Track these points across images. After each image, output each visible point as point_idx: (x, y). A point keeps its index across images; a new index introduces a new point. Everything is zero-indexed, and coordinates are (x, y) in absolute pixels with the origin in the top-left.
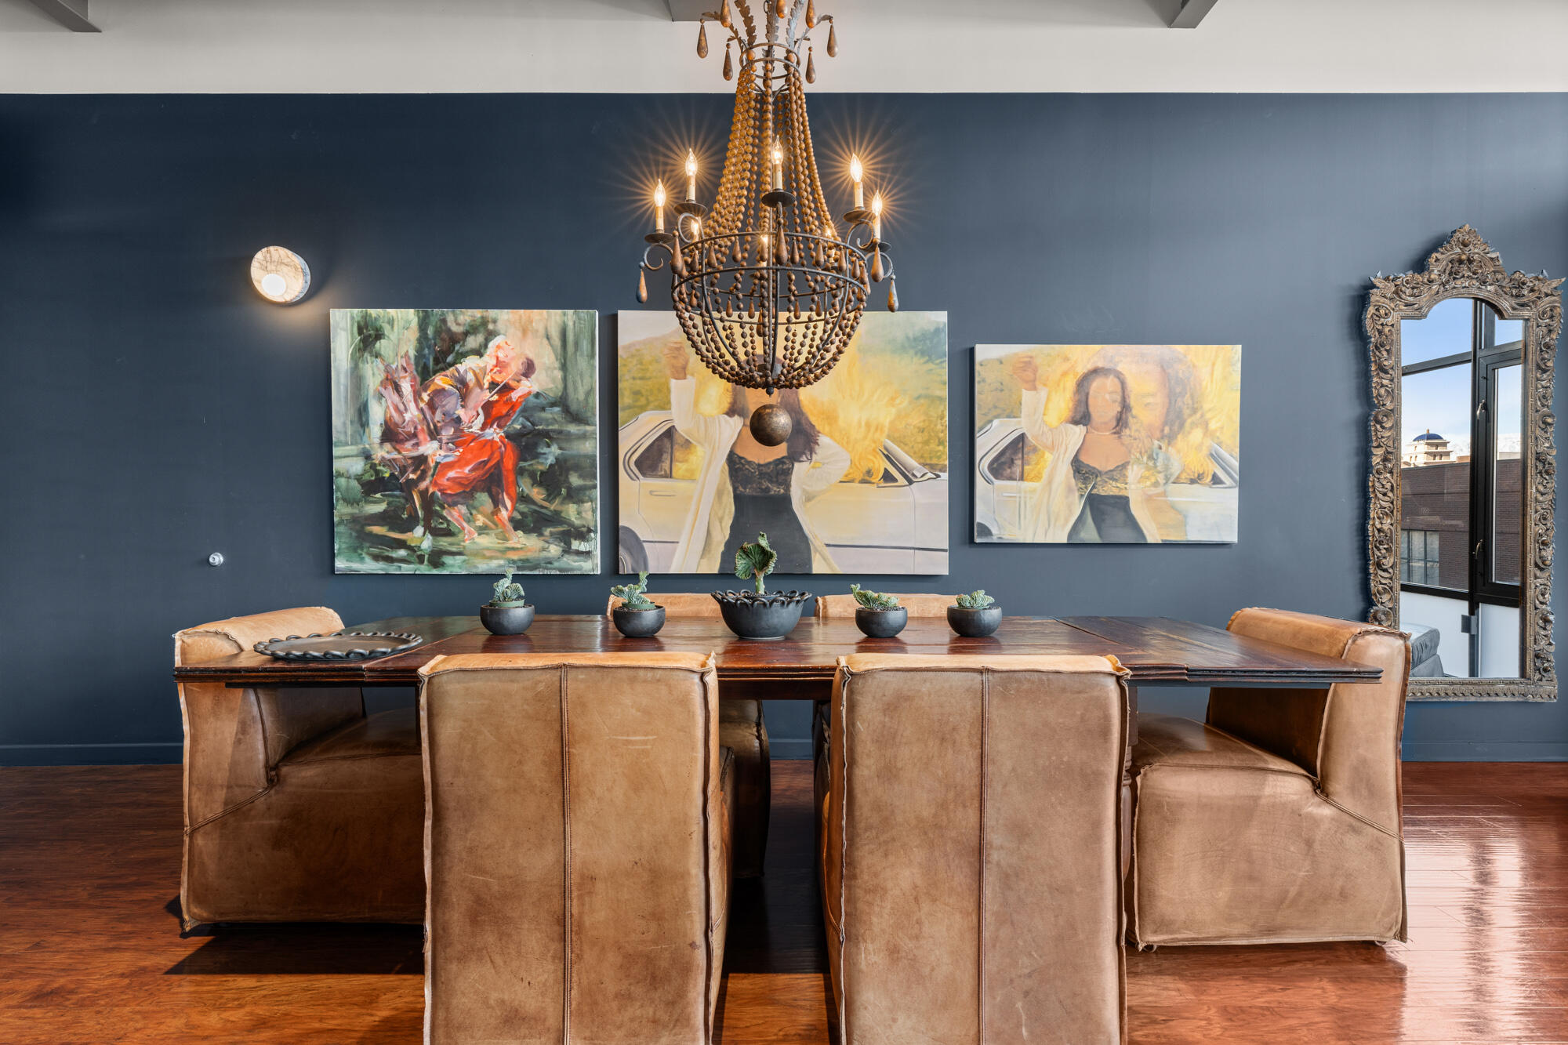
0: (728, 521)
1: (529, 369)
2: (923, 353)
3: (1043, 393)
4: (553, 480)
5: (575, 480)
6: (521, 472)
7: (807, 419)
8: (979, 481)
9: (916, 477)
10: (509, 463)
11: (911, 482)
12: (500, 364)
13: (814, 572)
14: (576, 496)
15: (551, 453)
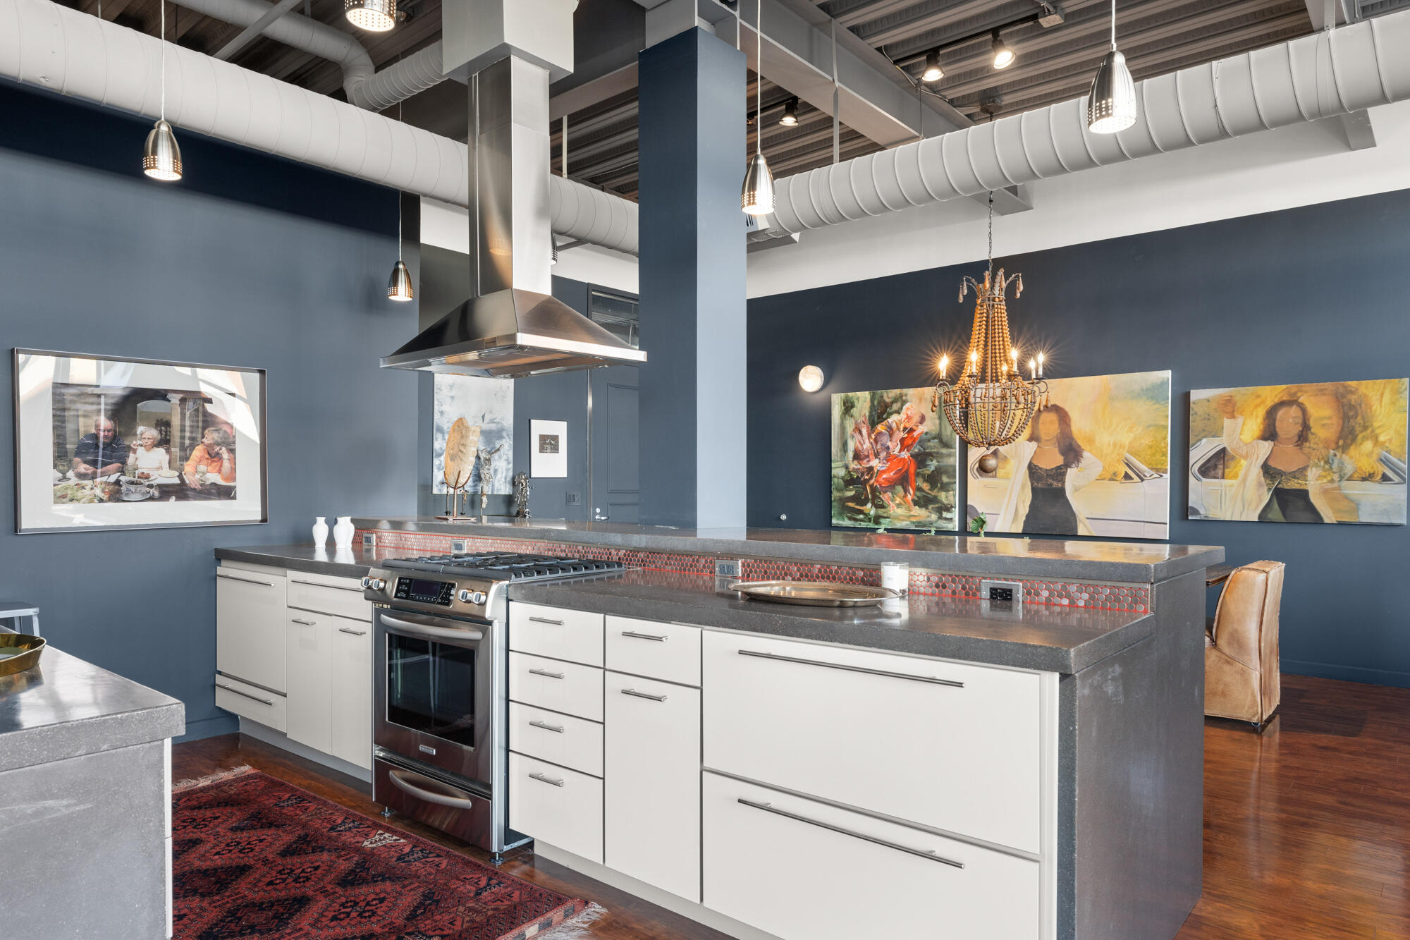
0: (1028, 503)
1: (922, 419)
2: (1152, 398)
3: (1240, 420)
4: (933, 479)
5: (945, 479)
6: (918, 475)
7: (1076, 442)
8: (1192, 480)
9: (1146, 476)
10: (912, 470)
11: (1142, 480)
12: (909, 418)
13: (1079, 534)
14: (945, 488)
15: (933, 465)
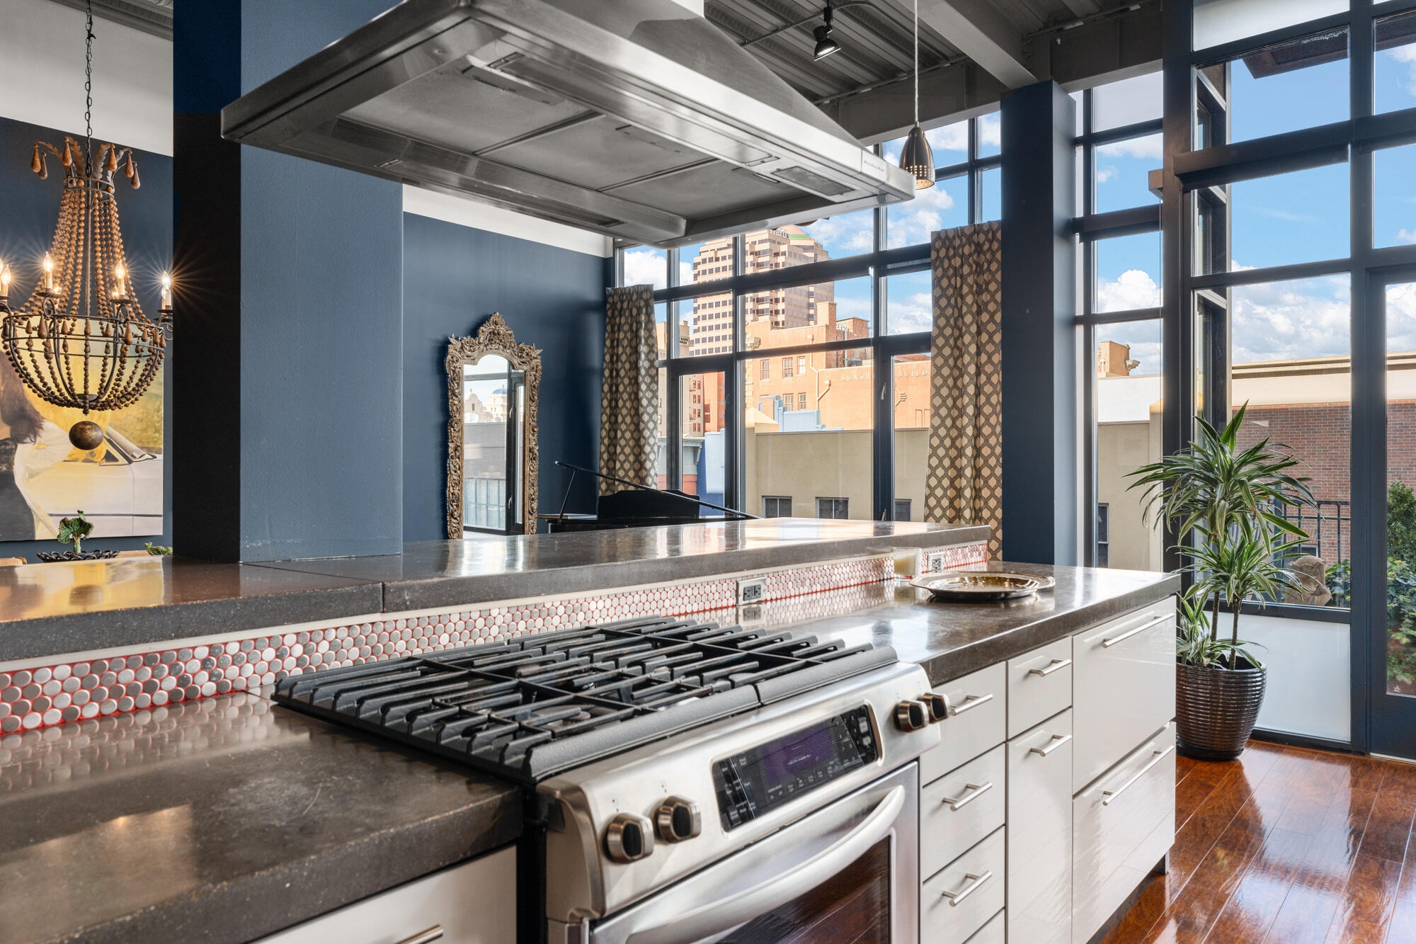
7: (31, 406)
9: (135, 457)
11: (130, 462)
13: (37, 538)
